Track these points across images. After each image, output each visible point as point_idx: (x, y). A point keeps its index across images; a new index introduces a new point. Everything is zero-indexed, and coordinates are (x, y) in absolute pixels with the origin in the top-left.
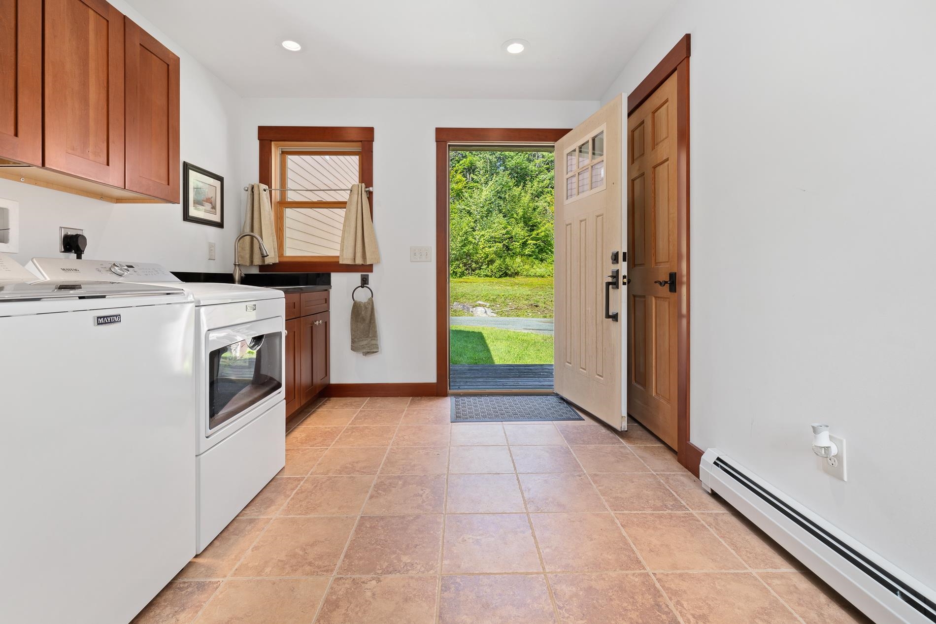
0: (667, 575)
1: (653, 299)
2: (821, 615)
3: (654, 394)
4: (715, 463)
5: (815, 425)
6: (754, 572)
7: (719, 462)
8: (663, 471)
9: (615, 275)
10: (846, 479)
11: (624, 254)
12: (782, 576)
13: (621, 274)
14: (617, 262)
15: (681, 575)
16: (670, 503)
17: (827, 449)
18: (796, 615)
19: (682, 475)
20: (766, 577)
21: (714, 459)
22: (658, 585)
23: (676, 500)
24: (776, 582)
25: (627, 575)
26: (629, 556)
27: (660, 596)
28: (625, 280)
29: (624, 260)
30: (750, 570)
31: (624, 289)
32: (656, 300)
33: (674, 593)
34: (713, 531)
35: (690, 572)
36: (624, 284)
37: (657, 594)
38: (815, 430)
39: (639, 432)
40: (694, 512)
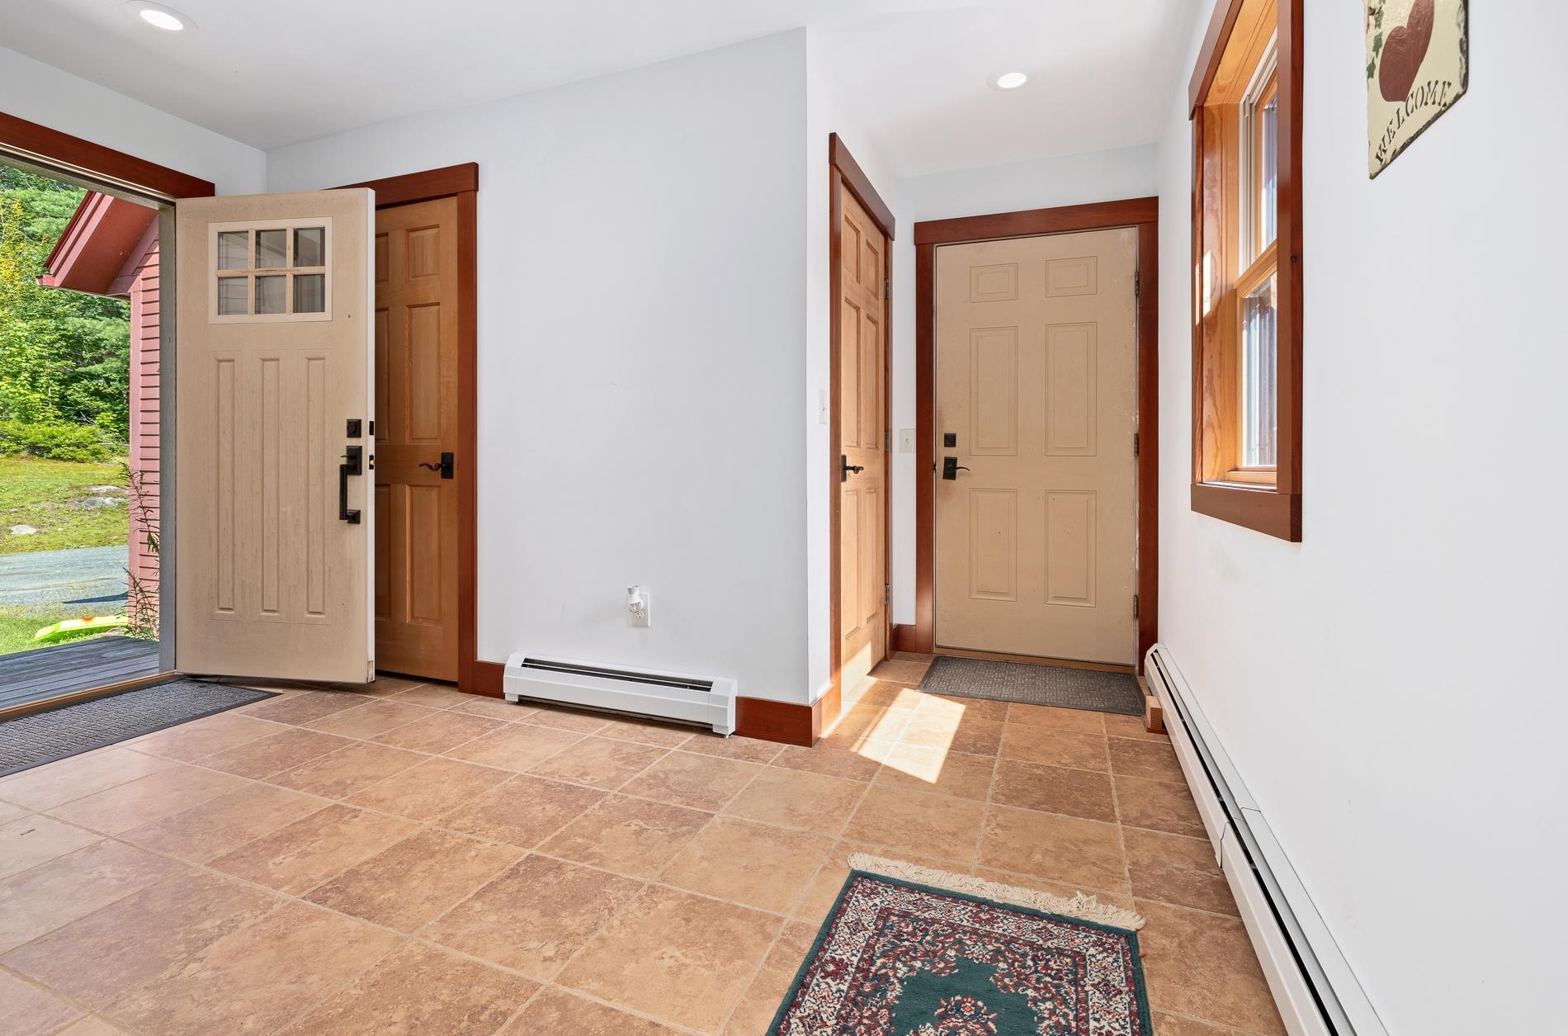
0: (537, 767)
1: (407, 488)
2: (644, 735)
3: (408, 620)
4: (523, 665)
5: (630, 587)
6: (592, 735)
7: (529, 663)
8: (452, 705)
9: (354, 455)
10: (649, 625)
11: (371, 423)
12: (610, 729)
13: (367, 454)
14: (359, 435)
15: (546, 762)
16: (488, 725)
17: (638, 604)
18: (633, 742)
19: (475, 700)
20: (601, 734)
21: (522, 663)
22: (536, 776)
23: (489, 720)
24: (609, 733)
25: (505, 784)
26: (493, 774)
27: (544, 780)
28: (372, 462)
29: (371, 433)
30: (589, 735)
31: (369, 476)
32: (412, 490)
33: (552, 773)
34: (542, 726)
35: (551, 757)
36: (371, 467)
37: (540, 781)
38: (630, 591)
39: (382, 682)
40: (516, 721)
